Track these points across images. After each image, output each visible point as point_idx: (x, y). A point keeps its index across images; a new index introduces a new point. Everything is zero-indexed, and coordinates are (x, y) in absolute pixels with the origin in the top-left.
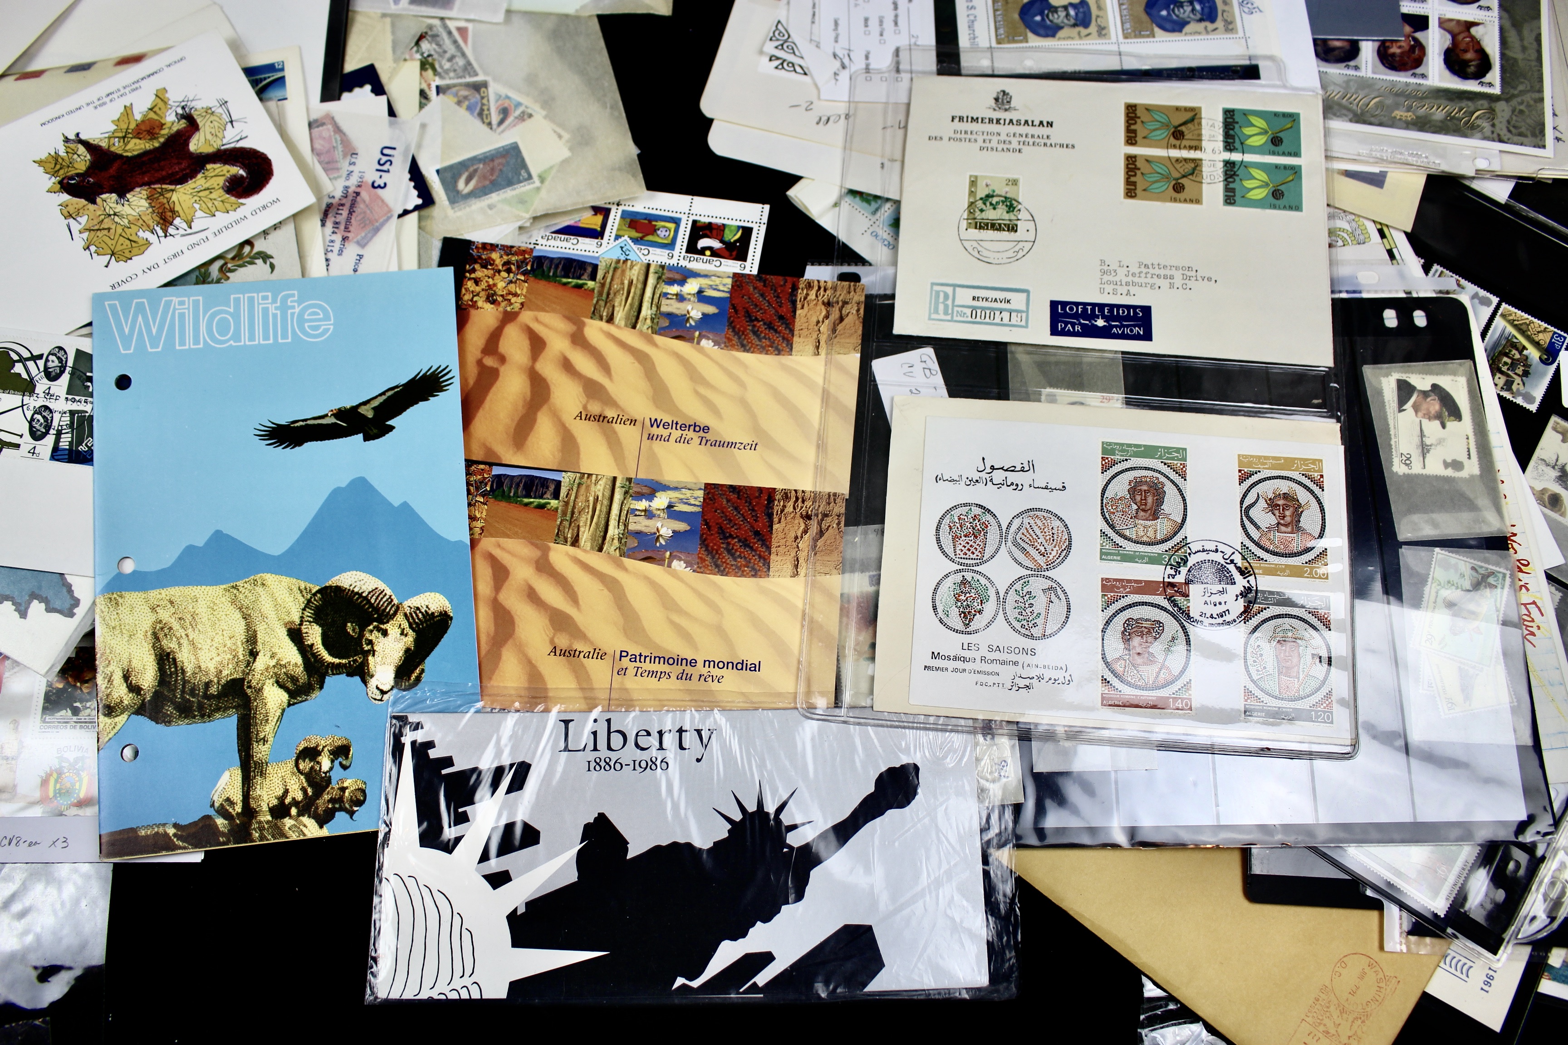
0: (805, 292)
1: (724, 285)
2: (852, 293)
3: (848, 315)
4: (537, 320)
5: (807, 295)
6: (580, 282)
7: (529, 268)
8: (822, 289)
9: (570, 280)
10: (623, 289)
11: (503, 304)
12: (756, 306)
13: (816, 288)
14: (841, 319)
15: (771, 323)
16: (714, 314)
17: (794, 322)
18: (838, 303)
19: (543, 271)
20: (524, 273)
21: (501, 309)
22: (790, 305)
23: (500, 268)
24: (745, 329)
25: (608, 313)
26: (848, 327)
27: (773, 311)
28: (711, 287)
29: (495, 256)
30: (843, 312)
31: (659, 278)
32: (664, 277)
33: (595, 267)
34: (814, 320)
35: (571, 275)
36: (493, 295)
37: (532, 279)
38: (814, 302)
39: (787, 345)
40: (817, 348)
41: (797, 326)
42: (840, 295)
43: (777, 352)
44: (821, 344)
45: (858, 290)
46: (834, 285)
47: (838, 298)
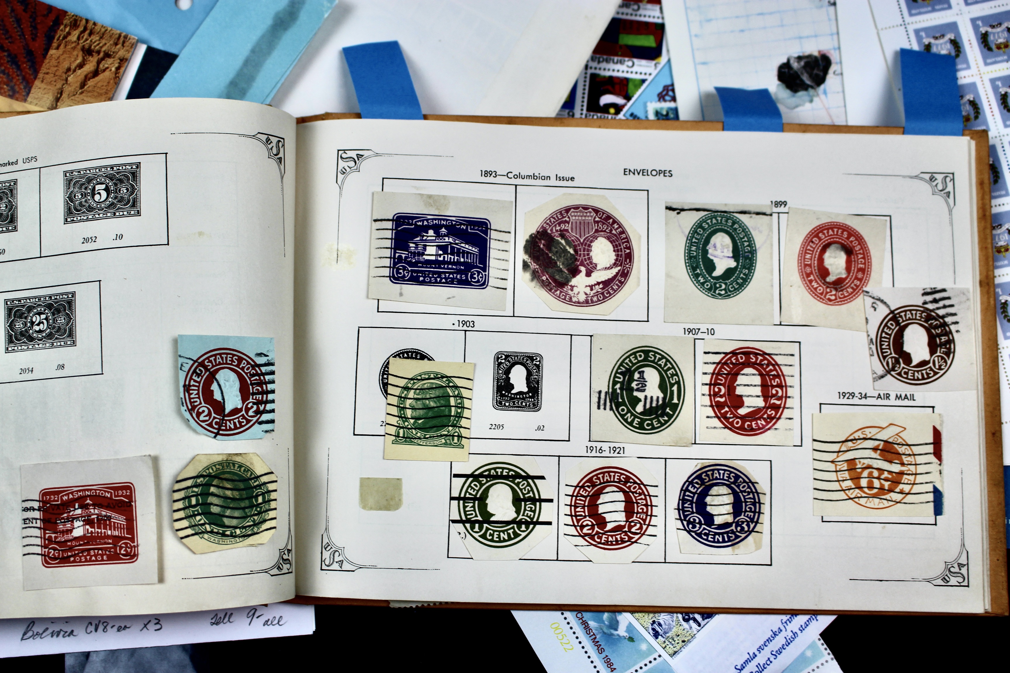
0: (67, 30)
2: (119, 46)
3: (104, 71)
5: (69, 34)
8: (88, 32)
13: (81, 29)
14: (96, 73)
15: (16, 56)
17: (42, 62)
18: (98, 52)
22: (45, 41)
26: (99, 85)
27: (23, 44)
30: (101, 66)
34: (66, 65)
38: (73, 45)
39: (25, 88)
40: (57, 100)
41: (44, 70)
42: (105, 44)
43: (11, 93)
44: (64, 95)
45: (127, 44)
46: (103, 30)
47: (101, 47)
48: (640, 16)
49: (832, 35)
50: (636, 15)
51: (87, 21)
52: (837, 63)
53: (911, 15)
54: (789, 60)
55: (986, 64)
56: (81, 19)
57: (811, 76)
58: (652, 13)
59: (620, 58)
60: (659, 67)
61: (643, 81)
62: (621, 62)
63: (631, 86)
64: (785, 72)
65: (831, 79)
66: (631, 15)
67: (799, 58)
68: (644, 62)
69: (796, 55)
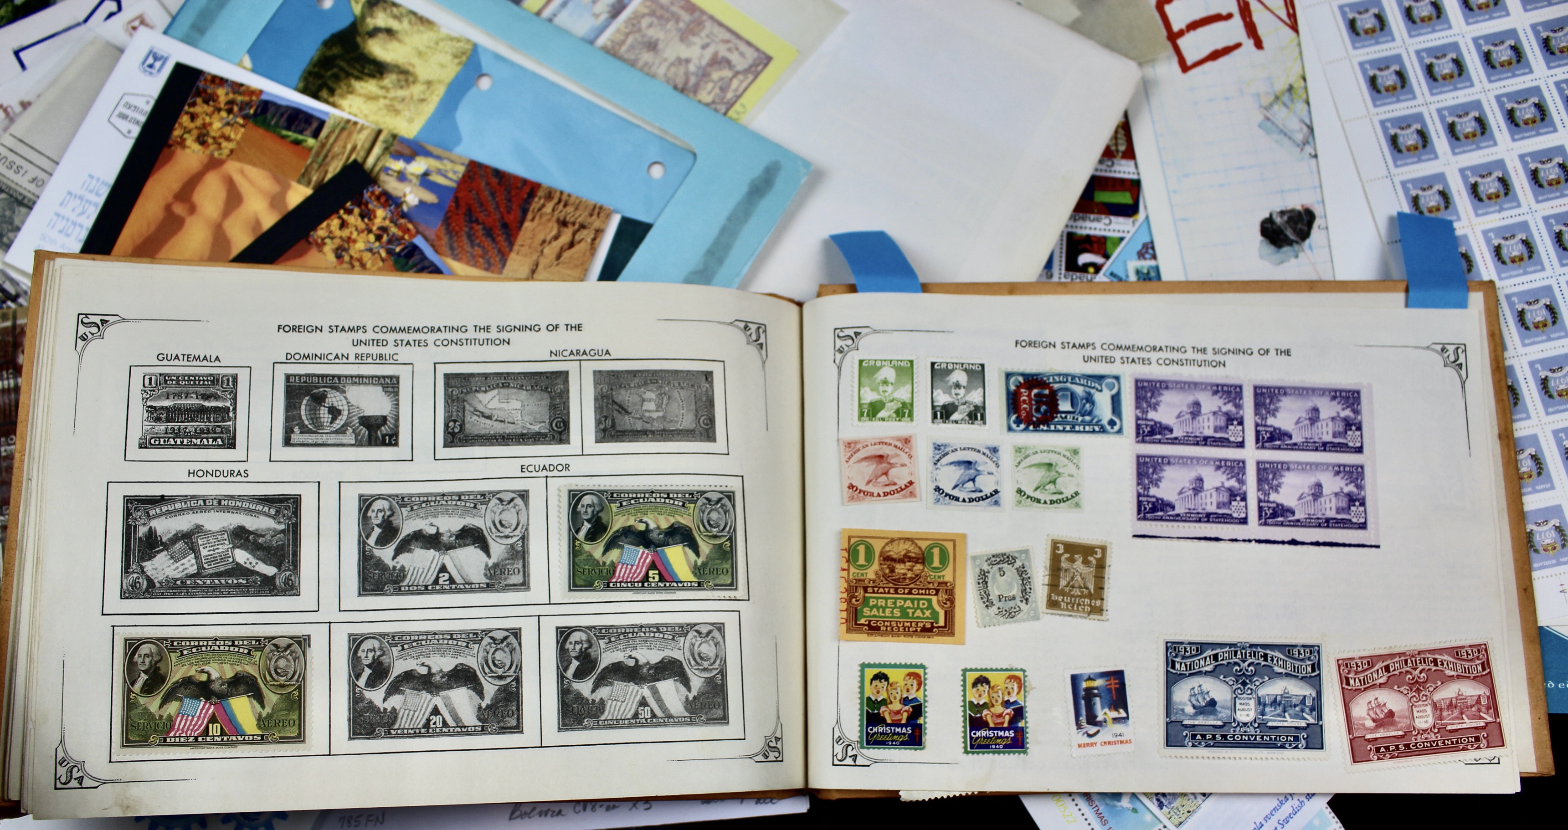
0: (542, 201)
1: (455, 172)
2: (595, 217)
3: (580, 242)
4: (242, 172)
5: (543, 206)
6: (300, 137)
7: (252, 111)
8: (562, 204)
9: (290, 133)
10: (343, 154)
11: (212, 147)
12: (482, 205)
13: (556, 200)
14: (571, 245)
15: (491, 229)
16: (432, 205)
17: (517, 234)
18: (574, 224)
19: (266, 118)
20: (246, 117)
21: (208, 152)
22: (519, 213)
23: (222, 106)
24: (461, 229)
25: (318, 178)
26: (575, 256)
27: (498, 216)
28: (439, 172)
29: (221, 92)
30: (577, 237)
31: (386, 149)
32: (392, 149)
33: (322, 123)
34: (541, 237)
35: (293, 128)
36: (204, 135)
37: (250, 124)
38: (548, 217)
39: (501, 260)
40: (533, 272)
41: (519, 241)
42: (580, 216)
43: (486, 266)
44: (540, 267)
45: (602, 215)
46: (578, 201)
47: (577, 219)
48: (1115, 172)
49: (1315, 188)
50: (1110, 171)
51: (562, 193)
52: (1321, 217)
53: (1396, 166)
54: (1271, 215)
55: (1477, 215)
56: (555, 191)
57: (1295, 230)
58: (1127, 169)
59: (1096, 216)
60: (1137, 224)
61: (1122, 239)
62: (1098, 220)
63: (1109, 245)
64: (1267, 228)
65: (1315, 232)
66: (1106, 171)
67: (1282, 213)
68: (1121, 220)
69: (1279, 210)
